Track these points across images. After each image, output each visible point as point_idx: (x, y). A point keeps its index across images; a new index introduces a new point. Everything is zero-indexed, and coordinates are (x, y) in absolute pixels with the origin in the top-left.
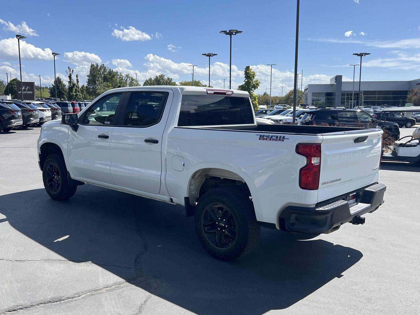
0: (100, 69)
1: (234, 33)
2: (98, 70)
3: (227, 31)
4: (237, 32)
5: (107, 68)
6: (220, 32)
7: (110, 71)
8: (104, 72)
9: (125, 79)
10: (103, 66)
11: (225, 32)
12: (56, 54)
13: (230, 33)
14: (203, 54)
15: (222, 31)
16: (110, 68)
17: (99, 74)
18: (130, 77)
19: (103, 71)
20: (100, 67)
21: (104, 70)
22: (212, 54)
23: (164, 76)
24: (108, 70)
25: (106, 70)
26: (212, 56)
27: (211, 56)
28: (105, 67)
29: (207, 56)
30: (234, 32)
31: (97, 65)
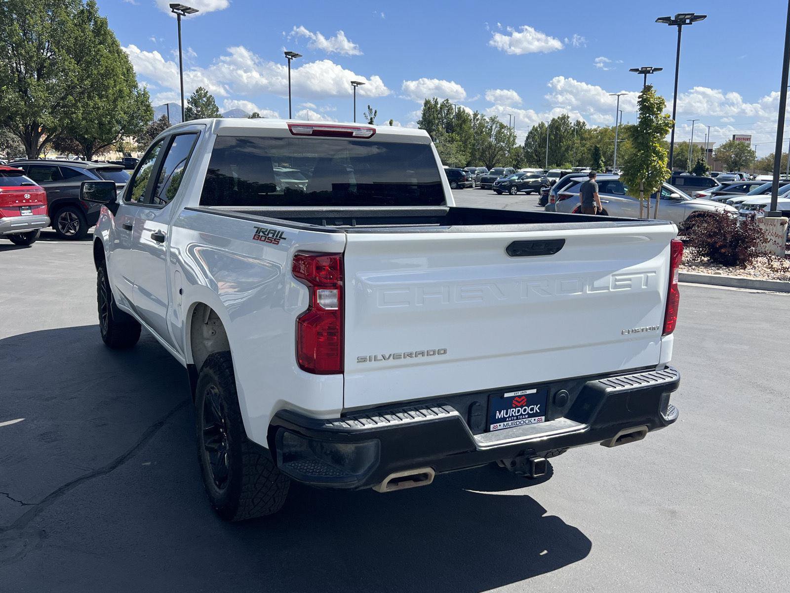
0: (441, 108)
1: (688, 21)
2: (437, 111)
3: (670, 17)
4: (694, 18)
5: (454, 106)
6: (656, 21)
7: (459, 111)
8: (447, 115)
9: (489, 127)
10: (447, 103)
11: (667, 20)
12: (357, 84)
13: (679, 21)
14: (632, 70)
15: (659, 19)
16: (459, 107)
17: (439, 119)
18: (498, 122)
19: (446, 112)
20: (442, 105)
21: (449, 110)
22: (652, 68)
23: (568, 117)
24: (455, 110)
25: (452, 109)
26: (651, 72)
27: (649, 72)
28: (451, 105)
29: (641, 72)
30: (688, 19)
31: (436, 102)
